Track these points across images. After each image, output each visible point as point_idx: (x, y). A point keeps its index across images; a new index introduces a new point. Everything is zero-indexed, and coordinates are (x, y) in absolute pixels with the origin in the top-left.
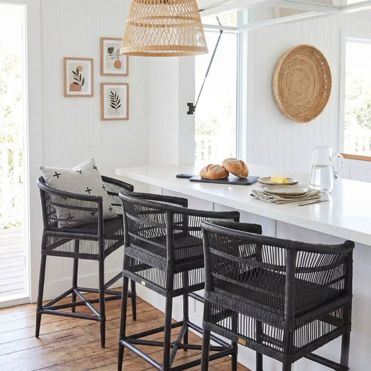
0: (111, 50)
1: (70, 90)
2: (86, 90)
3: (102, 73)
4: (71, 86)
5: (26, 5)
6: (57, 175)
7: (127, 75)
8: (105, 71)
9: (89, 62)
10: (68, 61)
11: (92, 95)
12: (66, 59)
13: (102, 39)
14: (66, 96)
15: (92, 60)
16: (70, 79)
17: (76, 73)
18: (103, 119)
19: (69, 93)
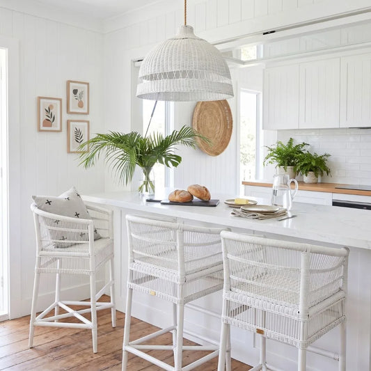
0: (75, 92)
1: (44, 126)
2: (56, 125)
3: (68, 111)
4: (44, 122)
5: (7, 49)
6: (49, 202)
7: (88, 113)
8: (71, 110)
9: (59, 102)
10: (42, 100)
11: (61, 131)
12: (40, 98)
13: (69, 83)
14: (40, 131)
15: (61, 100)
16: (43, 116)
17: (48, 111)
18: (69, 152)
19: (42, 128)
